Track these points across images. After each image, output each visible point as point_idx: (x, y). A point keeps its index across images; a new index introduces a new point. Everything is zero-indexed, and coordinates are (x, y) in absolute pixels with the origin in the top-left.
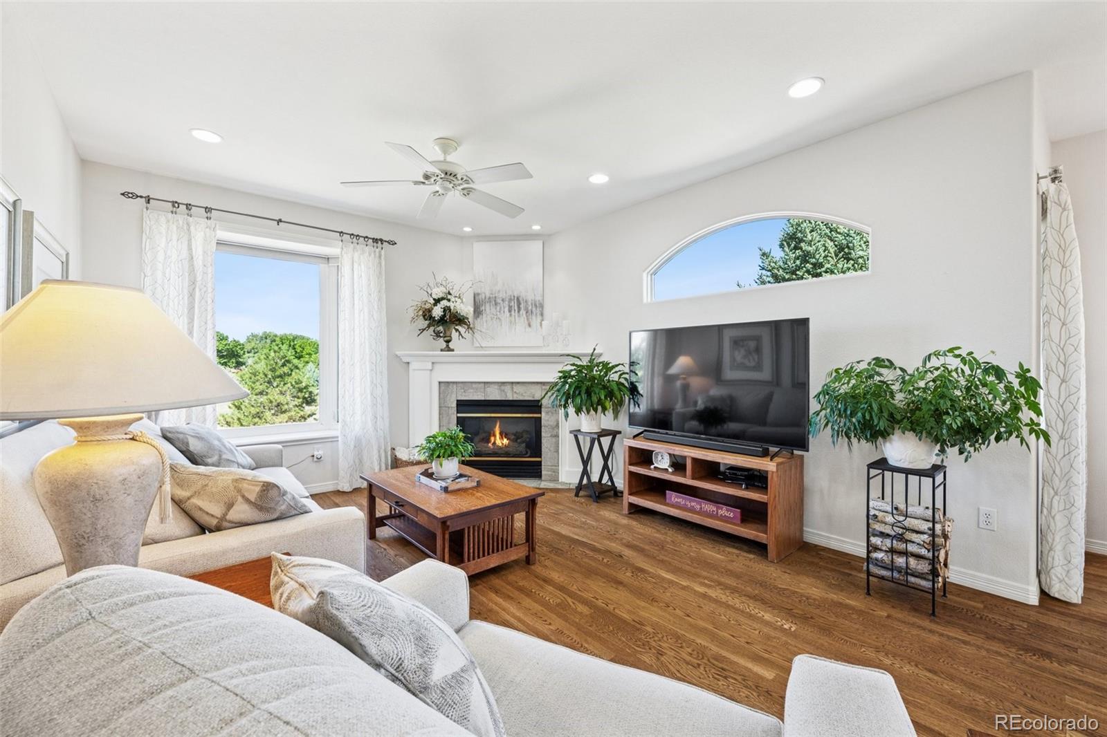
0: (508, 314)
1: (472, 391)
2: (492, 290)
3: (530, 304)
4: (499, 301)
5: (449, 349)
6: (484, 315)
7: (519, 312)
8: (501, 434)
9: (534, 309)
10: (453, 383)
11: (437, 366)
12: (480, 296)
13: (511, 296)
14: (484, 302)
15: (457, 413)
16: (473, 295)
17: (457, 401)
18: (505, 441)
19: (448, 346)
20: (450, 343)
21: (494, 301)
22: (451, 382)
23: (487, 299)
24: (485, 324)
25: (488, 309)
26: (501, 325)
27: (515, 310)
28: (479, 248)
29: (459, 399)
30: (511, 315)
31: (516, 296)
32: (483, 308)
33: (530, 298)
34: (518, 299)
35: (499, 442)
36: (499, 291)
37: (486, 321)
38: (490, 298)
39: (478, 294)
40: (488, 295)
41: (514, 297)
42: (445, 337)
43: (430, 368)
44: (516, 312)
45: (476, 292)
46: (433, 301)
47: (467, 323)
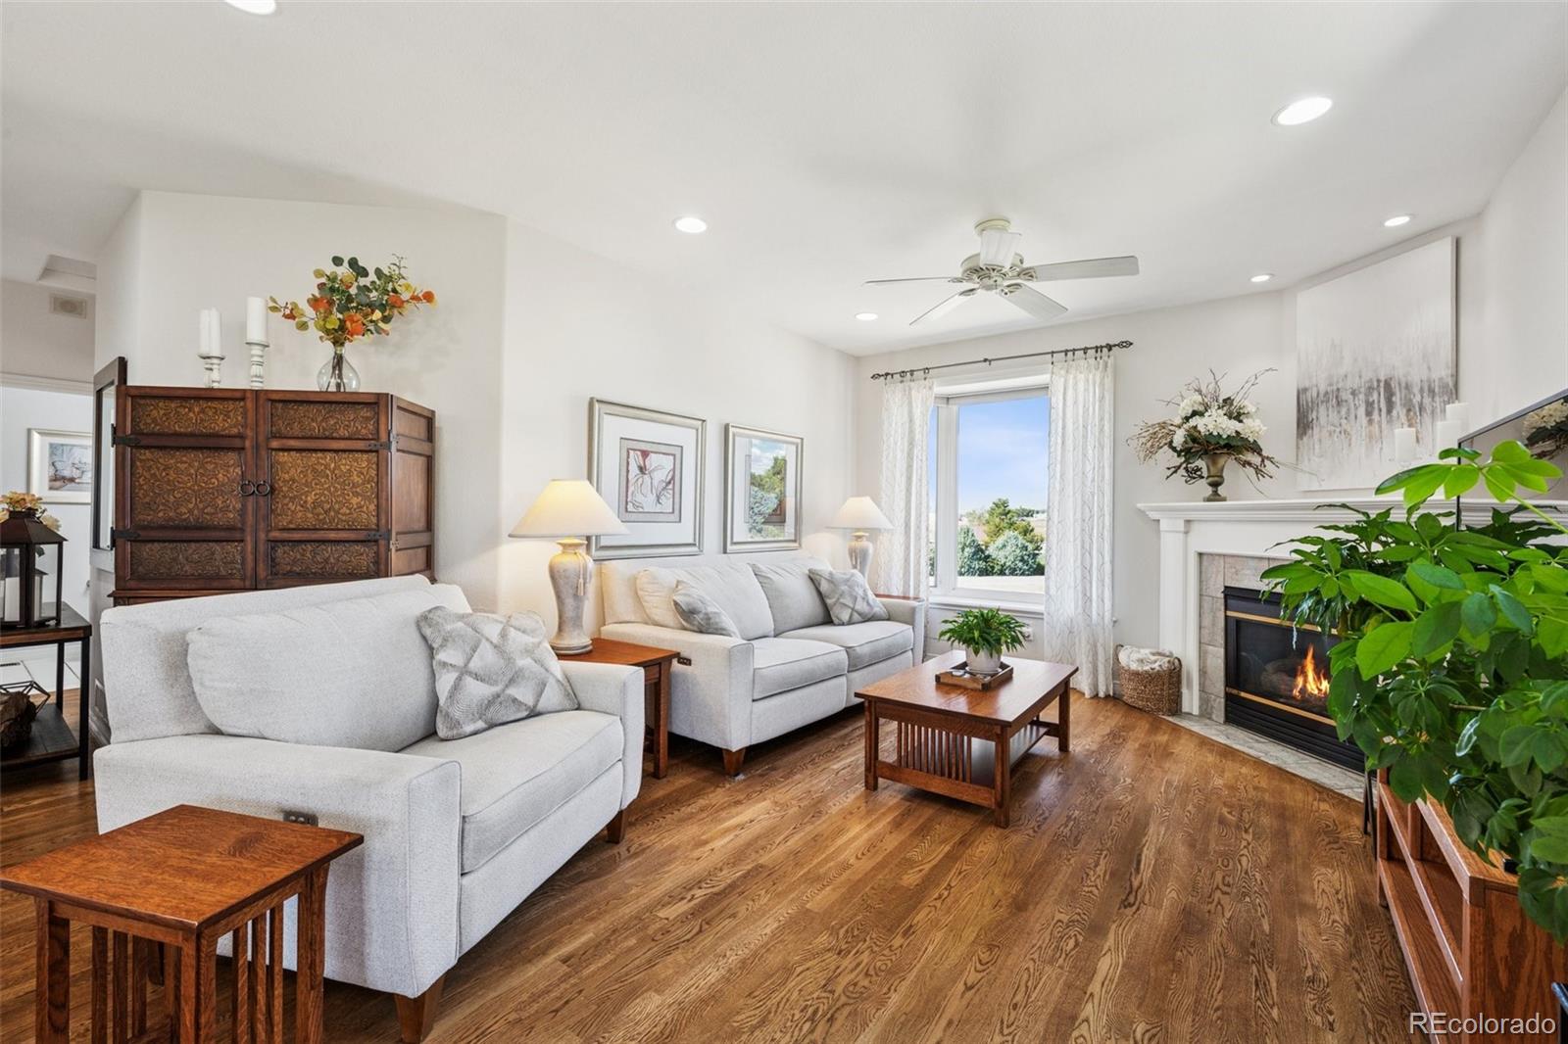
0: (1363, 419)
1: (1248, 572)
2: (1330, 377)
3: (1416, 390)
4: (1346, 395)
5: (1215, 497)
6: (1316, 430)
7: (1389, 412)
9: (1427, 401)
10: (1220, 555)
11: (1195, 527)
12: (1309, 394)
13: (1371, 380)
14: (1314, 405)
15: (1226, 608)
16: (1295, 394)
17: (1226, 587)
19: (1215, 493)
20: (1219, 488)
21: (1335, 398)
22: (1215, 555)
23: (1321, 395)
24: (1317, 447)
25: (1324, 416)
26: (1350, 445)
27: (1380, 410)
28: (1307, 302)
29: (1227, 584)
30: (1370, 422)
32: (1314, 415)
33: (1417, 376)
34: (1387, 384)
35: (1311, 687)
36: (1346, 376)
37: (1320, 441)
38: (1327, 393)
39: (1305, 390)
40: (1323, 388)
41: (1379, 381)
42: (1208, 477)
43: (1182, 529)
44: (1384, 410)
45: (1301, 386)
46: (1178, 421)
47: (1255, 448)
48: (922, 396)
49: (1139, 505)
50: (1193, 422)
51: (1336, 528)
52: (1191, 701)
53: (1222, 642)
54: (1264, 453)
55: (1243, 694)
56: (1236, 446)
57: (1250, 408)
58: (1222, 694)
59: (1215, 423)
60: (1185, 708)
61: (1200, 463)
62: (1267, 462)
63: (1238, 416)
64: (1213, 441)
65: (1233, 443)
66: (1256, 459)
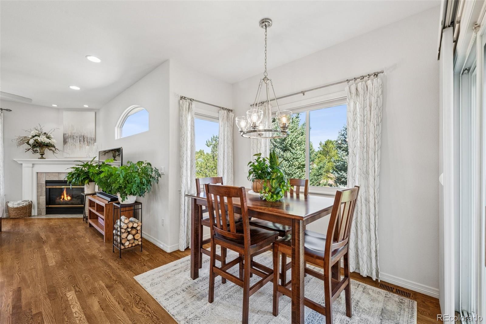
1: (52, 176)
2: (71, 132)
3: (89, 139)
4: (75, 137)
5: (42, 158)
6: (68, 144)
7: (84, 142)
8: (67, 194)
9: (91, 141)
10: (44, 173)
11: (35, 165)
12: (66, 135)
13: (80, 135)
14: (68, 138)
15: (46, 186)
17: (46, 181)
18: (69, 198)
20: (43, 156)
21: (72, 137)
22: (43, 173)
23: (69, 136)
24: (68, 147)
25: (70, 141)
26: (76, 148)
27: (82, 141)
28: (66, 114)
30: (80, 143)
31: (82, 135)
32: (68, 140)
33: (89, 136)
34: (83, 137)
35: (66, 198)
36: (75, 133)
37: (69, 146)
38: (70, 136)
39: (65, 134)
41: (82, 136)
42: (40, 153)
43: (31, 166)
44: (83, 142)
45: (64, 133)
46: (30, 137)
47: (54, 147)
49: (14, 160)
50: (36, 138)
51: (79, 165)
52: (34, 212)
53: (45, 194)
54: (56, 148)
55: (50, 206)
56: (48, 146)
57: (52, 136)
58: (45, 207)
59: (43, 139)
60: (33, 214)
61: (38, 149)
62: (56, 150)
63: (48, 138)
64: (42, 144)
65: (48, 145)
66: (53, 149)
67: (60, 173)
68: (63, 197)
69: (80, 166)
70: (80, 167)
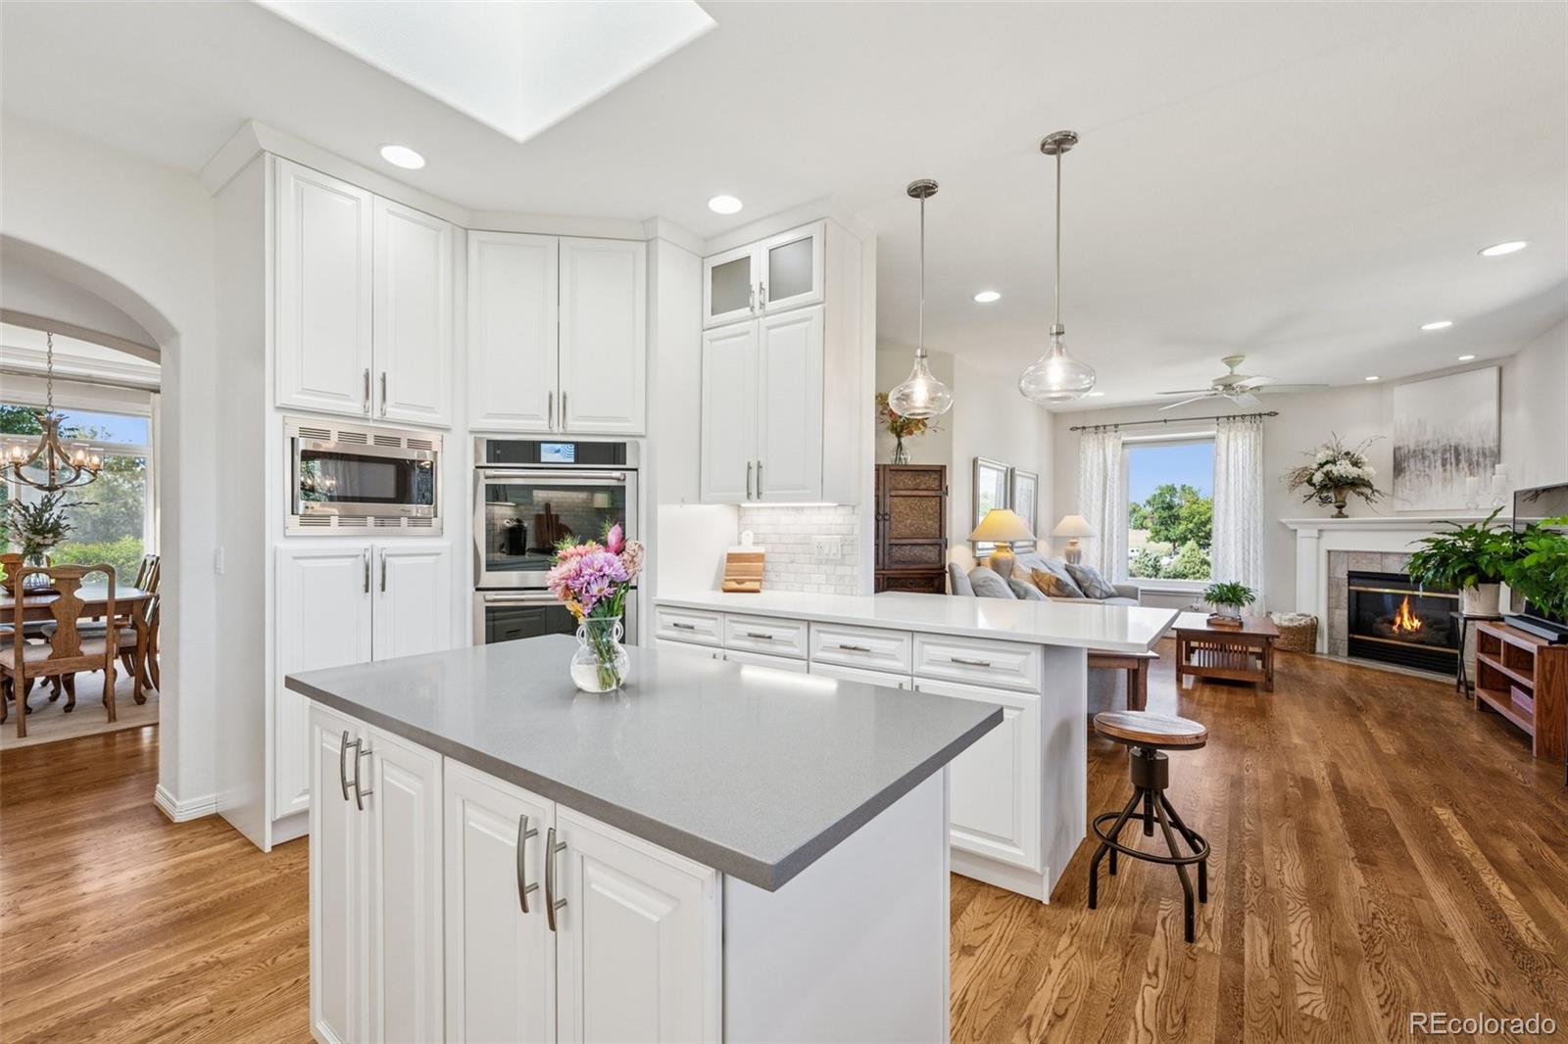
0: (1441, 470)
1: (1366, 561)
2: (1418, 441)
3: (1474, 453)
4: (1428, 453)
5: (1340, 515)
6: (1408, 473)
7: (1457, 464)
8: (1411, 614)
9: (1482, 460)
10: (1345, 551)
11: (1325, 534)
12: (1402, 451)
13: (1445, 446)
14: (1406, 458)
15: (1349, 585)
16: (1392, 450)
17: (1349, 572)
18: (1417, 623)
19: (1340, 512)
20: (1343, 509)
21: (1421, 454)
22: (1342, 551)
23: (1411, 452)
24: (1408, 483)
25: (1412, 465)
26: (1431, 483)
27: (1451, 464)
28: (1401, 395)
29: (1351, 569)
30: (1445, 470)
31: (1453, 444)
32: (1406, 464)
33: (1475, 445)
34: (1456, 449)
35: (1407, 625)
36: (1428, 442)
38: (1415, 451)
39: (1399, 448)
40: (1412, 447)
41: (1450, 446)
42: (1336, 502)
43: (1316, 535)
44: (1454, 465)
45: (1397, 446)
46: (1315, 466)
47: (1368, 485)
48: (1112, 443)
49: (1283, 520)
50: (1328, 467)
52: (1322, 645)
53: (1346, 605)
54: (1375, 488)
55: (1356, 636)
56: (1357, 484)
57: (1365, 459)
58: (1346, 638)
59: (1343, 469)
60: (1318, 650)
61: (1331, 494)
62: (1376, 493)
63: (1356, 464)
64: (1343, 480)
65: (1356, 481)
66: (1368, 491)
67: (1386, 553)
68: (1398, 620)
69: (1450, 534)
70: (1447, 537)
